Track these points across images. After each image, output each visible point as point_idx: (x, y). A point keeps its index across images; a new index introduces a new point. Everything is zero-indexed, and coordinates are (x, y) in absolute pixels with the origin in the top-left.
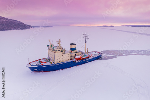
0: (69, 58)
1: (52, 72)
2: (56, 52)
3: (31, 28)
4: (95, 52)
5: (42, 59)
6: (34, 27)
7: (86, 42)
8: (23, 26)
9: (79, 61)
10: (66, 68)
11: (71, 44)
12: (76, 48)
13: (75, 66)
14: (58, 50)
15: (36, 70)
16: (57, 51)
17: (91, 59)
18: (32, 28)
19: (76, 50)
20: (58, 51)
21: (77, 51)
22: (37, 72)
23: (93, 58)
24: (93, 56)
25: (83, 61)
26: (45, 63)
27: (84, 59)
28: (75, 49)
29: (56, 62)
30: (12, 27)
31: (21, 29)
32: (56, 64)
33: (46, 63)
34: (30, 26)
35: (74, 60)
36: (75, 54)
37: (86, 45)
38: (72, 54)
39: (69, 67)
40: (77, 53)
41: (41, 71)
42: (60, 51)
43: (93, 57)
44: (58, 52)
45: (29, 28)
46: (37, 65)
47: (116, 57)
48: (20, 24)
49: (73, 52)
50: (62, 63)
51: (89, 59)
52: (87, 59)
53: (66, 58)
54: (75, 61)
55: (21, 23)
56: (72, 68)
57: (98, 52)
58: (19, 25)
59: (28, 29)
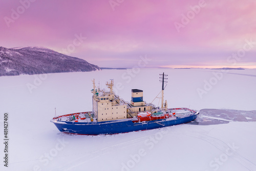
0: (125, 115)
1: (91, 136)
2: (101, 101)
3: (97, 70)
4: (184, 109)
5: (82, 113)
6: (102, 69)
7: (163, 89)
8: (86, 66)
9: (144, 123)
10: (118, 133)
11: (134, 91)
12: (142, 98)
13: (137, 130)
14: (104, 97)
15: (65, 129)
16: (102, 99)
17: (171, 121)
18: (99, 69)
19: (142, 101)
20: (105, 99)
21: (144, 104)
22: (68, 133)
23: (176, 120)
24: (176, 115)
25: (154, 122)
26: (81, 119)
27: (155, 119)
28: (139, 100)
29: (100, 120)
30: (70, 68)
31: (82, 71)
32: (100, 123)
33: (84, 119)
34: (96, 67)
35: (135, 119)
36: (138, 108)
37: (163, 93)
38: (133, 108)
39: (123, 132)
40: (143, 107)
41: (74, 133)
42: (108, 100)
43: (175, 118)
44: (103, 101)
45: (95, 70)
46: (68, 121)
47: (228, 122)
48: (82, 63)
49: (136, 104)
50: (109, 122)
51: (167, 120)
52: (163, 121)
53: (119, 114)
54: (137, 121)
55: (85, 62)
56: (130, 133)
57: (189, 110)
58: (81, 65)
59: (93, 72)
